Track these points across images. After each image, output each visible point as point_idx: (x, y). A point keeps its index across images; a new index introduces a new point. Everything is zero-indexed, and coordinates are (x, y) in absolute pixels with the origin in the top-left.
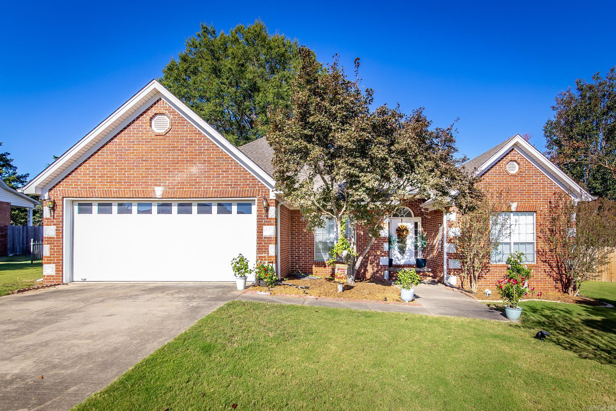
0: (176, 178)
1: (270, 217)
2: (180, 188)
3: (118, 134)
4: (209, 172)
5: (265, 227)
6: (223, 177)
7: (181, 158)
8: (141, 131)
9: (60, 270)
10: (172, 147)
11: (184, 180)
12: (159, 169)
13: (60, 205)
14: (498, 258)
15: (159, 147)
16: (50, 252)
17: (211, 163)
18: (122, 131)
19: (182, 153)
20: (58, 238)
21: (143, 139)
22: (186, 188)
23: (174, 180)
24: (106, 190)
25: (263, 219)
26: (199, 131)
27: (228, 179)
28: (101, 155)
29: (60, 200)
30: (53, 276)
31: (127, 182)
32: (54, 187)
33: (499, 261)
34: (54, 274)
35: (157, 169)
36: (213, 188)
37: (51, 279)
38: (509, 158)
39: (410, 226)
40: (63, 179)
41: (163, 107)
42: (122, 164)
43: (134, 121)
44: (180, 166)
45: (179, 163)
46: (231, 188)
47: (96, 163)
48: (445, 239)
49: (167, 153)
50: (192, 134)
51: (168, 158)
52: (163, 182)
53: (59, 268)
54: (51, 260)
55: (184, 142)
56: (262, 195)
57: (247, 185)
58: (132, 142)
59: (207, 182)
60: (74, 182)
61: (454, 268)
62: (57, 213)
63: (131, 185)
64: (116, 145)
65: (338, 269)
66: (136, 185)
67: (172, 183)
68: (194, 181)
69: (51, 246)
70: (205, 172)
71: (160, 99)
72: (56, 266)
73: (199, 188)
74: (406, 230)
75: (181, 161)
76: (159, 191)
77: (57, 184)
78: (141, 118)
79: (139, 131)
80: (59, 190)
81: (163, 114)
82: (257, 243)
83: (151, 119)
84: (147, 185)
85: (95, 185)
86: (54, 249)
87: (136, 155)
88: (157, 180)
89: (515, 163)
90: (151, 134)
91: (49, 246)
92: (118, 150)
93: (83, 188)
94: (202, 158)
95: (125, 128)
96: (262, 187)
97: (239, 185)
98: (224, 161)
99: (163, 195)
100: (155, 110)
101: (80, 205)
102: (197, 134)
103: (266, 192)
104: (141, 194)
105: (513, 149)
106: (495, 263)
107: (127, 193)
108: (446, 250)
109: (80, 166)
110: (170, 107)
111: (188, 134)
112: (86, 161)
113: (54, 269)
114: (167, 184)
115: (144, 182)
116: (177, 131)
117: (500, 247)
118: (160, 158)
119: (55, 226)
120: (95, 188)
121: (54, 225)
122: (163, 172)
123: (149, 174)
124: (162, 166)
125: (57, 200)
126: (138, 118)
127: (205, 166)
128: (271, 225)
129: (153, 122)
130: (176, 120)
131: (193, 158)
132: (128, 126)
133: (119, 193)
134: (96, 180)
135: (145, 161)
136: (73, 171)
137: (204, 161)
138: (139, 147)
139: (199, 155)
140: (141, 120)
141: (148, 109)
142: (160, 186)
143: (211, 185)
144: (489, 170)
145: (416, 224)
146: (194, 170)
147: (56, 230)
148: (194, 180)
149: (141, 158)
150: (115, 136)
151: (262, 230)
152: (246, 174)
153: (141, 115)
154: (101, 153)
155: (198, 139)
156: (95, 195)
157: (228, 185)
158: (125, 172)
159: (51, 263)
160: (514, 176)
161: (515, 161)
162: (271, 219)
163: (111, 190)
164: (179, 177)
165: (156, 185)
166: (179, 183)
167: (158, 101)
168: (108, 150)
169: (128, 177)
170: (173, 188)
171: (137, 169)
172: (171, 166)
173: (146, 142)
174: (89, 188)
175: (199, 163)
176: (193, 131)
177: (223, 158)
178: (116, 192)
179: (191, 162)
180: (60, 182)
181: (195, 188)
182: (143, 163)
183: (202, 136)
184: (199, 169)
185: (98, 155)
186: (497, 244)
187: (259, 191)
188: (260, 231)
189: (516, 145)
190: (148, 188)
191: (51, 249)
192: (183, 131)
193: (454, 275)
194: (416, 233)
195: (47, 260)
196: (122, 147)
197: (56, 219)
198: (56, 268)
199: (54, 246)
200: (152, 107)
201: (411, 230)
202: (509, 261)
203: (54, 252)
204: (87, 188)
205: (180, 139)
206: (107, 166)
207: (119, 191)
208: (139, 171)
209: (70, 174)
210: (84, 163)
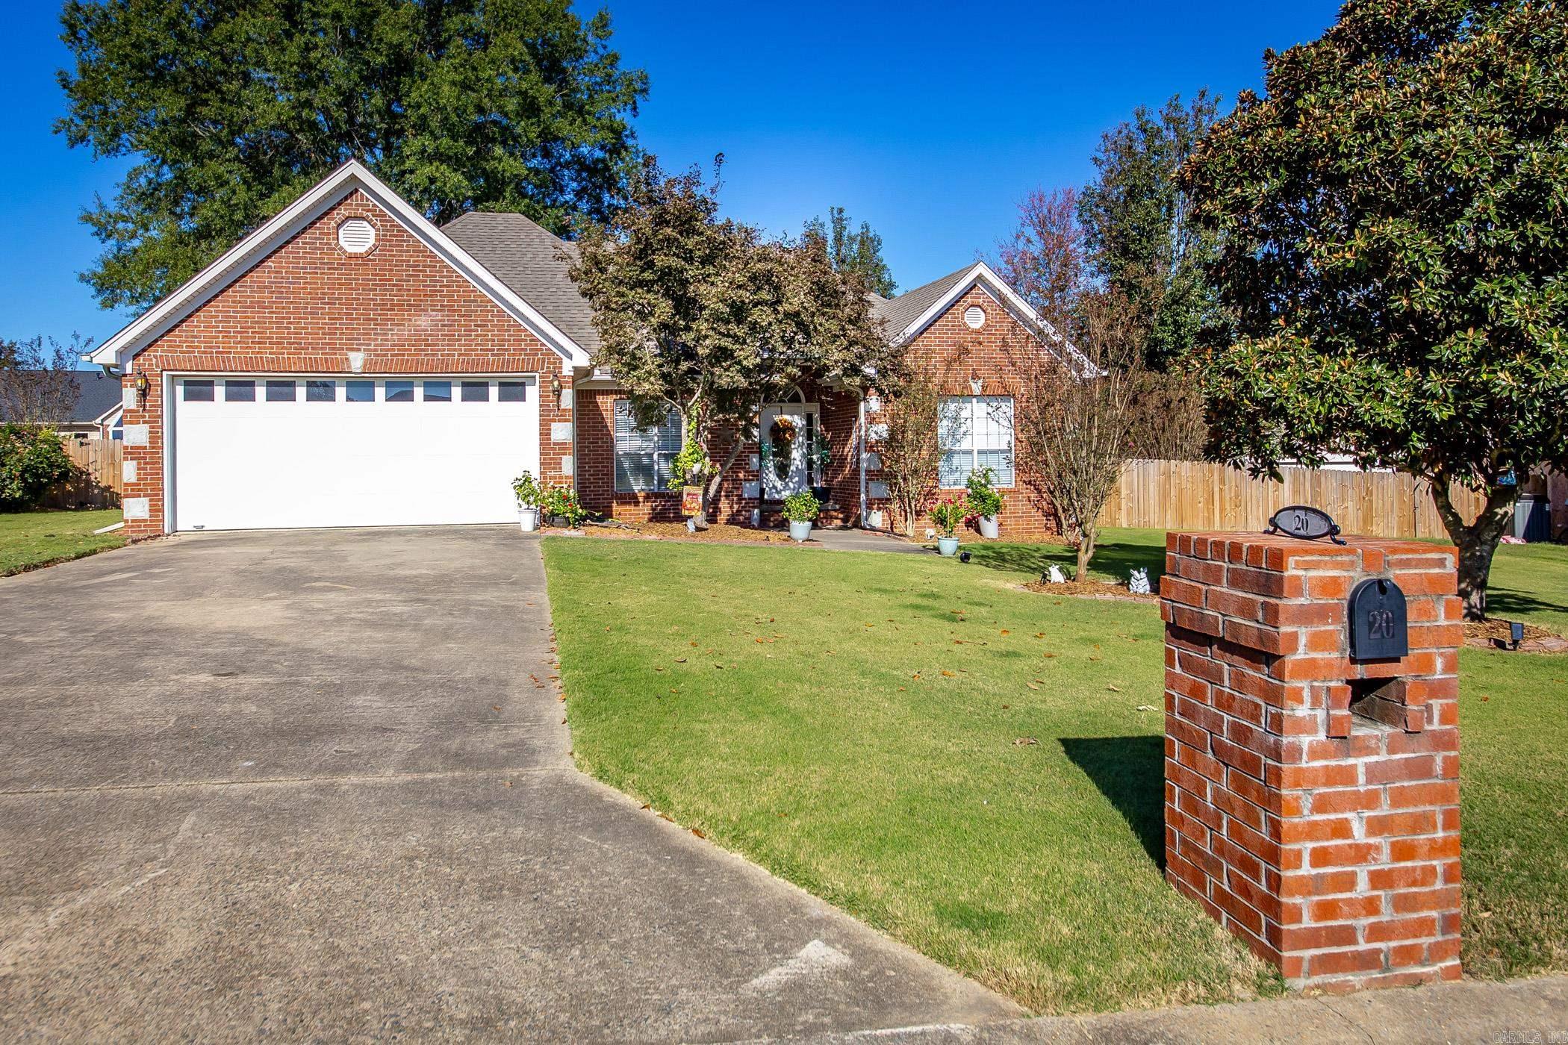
0: (390, 337)
1: (562, 407)
2: (397, 355)
3: (275, 252)
4: (451, 326)
5: (554, 426)
6: (477, 336)
7: (398, 300)
8: (319, 249)
9: (156, 509)
10: (380, 280)
11: (406, 340)
12: (355, 319)
13: (157, 385)
14: (952, 478)
15: (355, 279)
16: (138, 474)
17: (455, 311)
18: (281, 247)
19: (399, 290)
20: (153, 448)
21: (324, 263)
22: (409, 355)
23: (386, 340)
24: (251, 358)
25: (551, 411)
26: (431, 252)
27: (487, 340)
28: (240, 292)
29: (157, 375)
30: (145, 521)
31: (293, 343)
32: (144, 350)
33: (955, 484)
34: (147, 517)
35: (352, 319)
36: (459, 355)
37: (140, 526)
38: (969, 300)
39: (798, 421)
40: (163, 336)
41: (361, 205)
42: (283, 308)
43: (305, 228)
44: (396, 315)
45: (393, 310)
46: (492, 355)
47: (229, 307)
48: (862, 447)
49: (370, 290)
50: (418, 256)
51: (373, 300)
52: (363, 344)
53: (158, 505)
54: (139, 490)
55: (403, 271)
56: (548, 368)
57: (522, 350)
58: (303, 268)
59: (448, 345)
60: (185, 341)
61: (877, 496)
62: (150, 401)
63: (302, 349)
64: (269, 272)
65: (688, 494)
66: (313, 348)
67: (381, 345)
68: (422, 342)
69: (139, 464)
70: (443, 326)
71: (356, 191)
72: (150, 500)
73: (433, 355)
74: (790, 428)
75: (397, 305)
76: (357, 361)
77: (150, 346)
78: (318, 225)
79: (316, 248)
80: (156, 357)
81: (363, 219)
82: (541, 454)
83: (339, 226)
84: (334, 349)
85: (230, 348)
86: (145, 469)
87: (310, 293)
88: (351, 339)
89: (979, 310)
90: (338, 254)
91: (135, 462)
92: (275, 283)
93: (205, 352)
94: (438, 301)
95: (288, 242)
96: (547, 354)
97: (506, 350)
98: (479, 306)
99: (365, 366)
100: (345, 210)
101: (187, 383)
102: (428, 256)
103: (555, 363)
104: (322, 365)
105: (975, 285)
106: (947, 488)
107: (295, 363)
108: (864, 465)
109: (197, 310)
110: (374, 205)
111: (411, 256)
112: (209, 301)
113: (147, 507)
114: (372, 347)
115: (327, 344)
116: (388, 251)
117: (956, 460)
118: (359, 299)
119: (147, 426)
120: (230, 353)
121: (145, 422)
122: (363, 324)
123: (336, 329)
124: (362, 314)
125: (150, 375)
126: (314, 223)
127: (443, 316)
128: (566, 421)
129: (341, 231)
130: (388, 231)
131: (421, 300)
132: (294, 238)
133: (279, 363)
134: (230, 337)
135: (328, 303)
136: (183, 321)
137: (441, 306)
138: (317, 278)
139: (431, 296)
140: (319, 228)
141: (332, 209)
142: (359, 350)
143: (455, 350)
144: (935, 321)
145: (809, 418)
146: (424, 322)
147: (150, 432)
148: (424, 340)
149: (320, 298)
150: (269, 257)
151: (550, 429)
152: (519, 331)
153: (320, 218)
154: (240, 287)
155: (429, 266)
156: (231, 366)
157: (487, 350)
158: (290, 323)
159: (139, 496)
160: (978, 332)
161: (980, 306)
162: (565, 410)
163: (262, 358)
164: (393, 337)
165: (352, 350)
166: (395, 345)
167: (351, 194)
168: (255, 282)
169: (296, 333)
170: (385, 355)
171: (312, 318)
172: (380, 315)
173: (329, 269)
174: (217, 352)
175: (433, 310)
176: (421, 251)
177: (476, 301)
178: (273, 362)
179: (418, 307)
180: (156, 341)
181: (426, 355)
182: (324, 309)
183: (437, 262)
184: (432, 321)
185: (233, 292)
186: (950, 453)
187: (543, 362)
188: (545, 433)
189: (980, 278)
190: (335, 354)
191: (139, 469)
192: (401, 251)
193: (879, 509)
194: (809, 435)
195: (132, 490)
196: (282, 278)
197: (149, 411)
198: (151, 506)
199: (145, 463)
200: (339, 204)
201: (801, 429)
202: (970, 484)
203: (145, 474)
204: (212, 353)
205: (396, 266)
206: (252, 312)
207: (278, 358)
208: (318, 323)
209: (176, 326)
210: (205, 305)
